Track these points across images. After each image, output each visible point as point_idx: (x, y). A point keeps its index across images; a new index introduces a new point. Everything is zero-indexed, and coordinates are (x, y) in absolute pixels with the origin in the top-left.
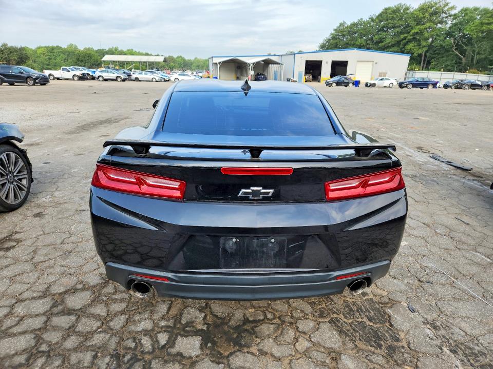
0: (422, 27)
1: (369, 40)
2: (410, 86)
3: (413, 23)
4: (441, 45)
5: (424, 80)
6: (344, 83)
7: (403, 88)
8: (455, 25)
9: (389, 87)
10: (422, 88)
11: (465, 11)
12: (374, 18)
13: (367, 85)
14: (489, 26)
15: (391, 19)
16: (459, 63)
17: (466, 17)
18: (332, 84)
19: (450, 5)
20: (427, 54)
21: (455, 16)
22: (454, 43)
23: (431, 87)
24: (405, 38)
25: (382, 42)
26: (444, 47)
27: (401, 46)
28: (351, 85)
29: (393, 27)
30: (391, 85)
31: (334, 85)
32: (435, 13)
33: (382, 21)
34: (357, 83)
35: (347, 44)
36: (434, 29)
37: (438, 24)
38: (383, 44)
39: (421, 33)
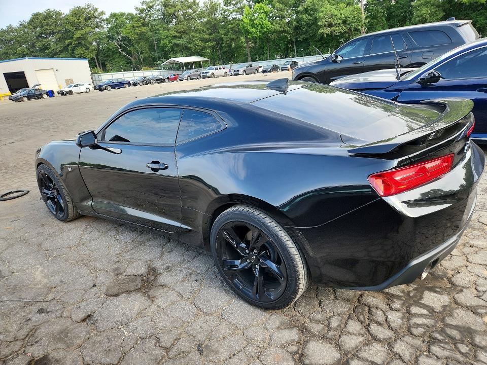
0: (83, 32)
1: (31, 48)
2: (109, 88)
3: (72, 29)
4: (108, 48)
5: (119, 81)
6: (37, 95)
7: (102, 91)
8: (112, 29)
9: (87, 92)
10: (120, 88)
11: (113, 15)
12: (26, 24)
13: (62, 93)
14: (140, 29)
15: (47, 25)
16: (129, 62)
17: (118, 22)
18: (22, 98)
19: (99, 11)
20: (99, 57)
21: (108, 21)
22: (118, 45)
23: (126, 86)
24: (71, 44)
25: (48, 49)
26: (111, 49)
27: (70, 52)
28: (45, 96)
29: (53, 34)
30: (88, 90)
31: (25, 99)
32: (88, 18)
33: (37, 28)
34: (50, 94)
35: (6, 53)
36: (95, 34)
37: (96, 29)
38: (50, 50)
39: (84, 37)
